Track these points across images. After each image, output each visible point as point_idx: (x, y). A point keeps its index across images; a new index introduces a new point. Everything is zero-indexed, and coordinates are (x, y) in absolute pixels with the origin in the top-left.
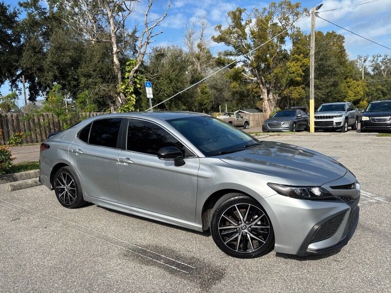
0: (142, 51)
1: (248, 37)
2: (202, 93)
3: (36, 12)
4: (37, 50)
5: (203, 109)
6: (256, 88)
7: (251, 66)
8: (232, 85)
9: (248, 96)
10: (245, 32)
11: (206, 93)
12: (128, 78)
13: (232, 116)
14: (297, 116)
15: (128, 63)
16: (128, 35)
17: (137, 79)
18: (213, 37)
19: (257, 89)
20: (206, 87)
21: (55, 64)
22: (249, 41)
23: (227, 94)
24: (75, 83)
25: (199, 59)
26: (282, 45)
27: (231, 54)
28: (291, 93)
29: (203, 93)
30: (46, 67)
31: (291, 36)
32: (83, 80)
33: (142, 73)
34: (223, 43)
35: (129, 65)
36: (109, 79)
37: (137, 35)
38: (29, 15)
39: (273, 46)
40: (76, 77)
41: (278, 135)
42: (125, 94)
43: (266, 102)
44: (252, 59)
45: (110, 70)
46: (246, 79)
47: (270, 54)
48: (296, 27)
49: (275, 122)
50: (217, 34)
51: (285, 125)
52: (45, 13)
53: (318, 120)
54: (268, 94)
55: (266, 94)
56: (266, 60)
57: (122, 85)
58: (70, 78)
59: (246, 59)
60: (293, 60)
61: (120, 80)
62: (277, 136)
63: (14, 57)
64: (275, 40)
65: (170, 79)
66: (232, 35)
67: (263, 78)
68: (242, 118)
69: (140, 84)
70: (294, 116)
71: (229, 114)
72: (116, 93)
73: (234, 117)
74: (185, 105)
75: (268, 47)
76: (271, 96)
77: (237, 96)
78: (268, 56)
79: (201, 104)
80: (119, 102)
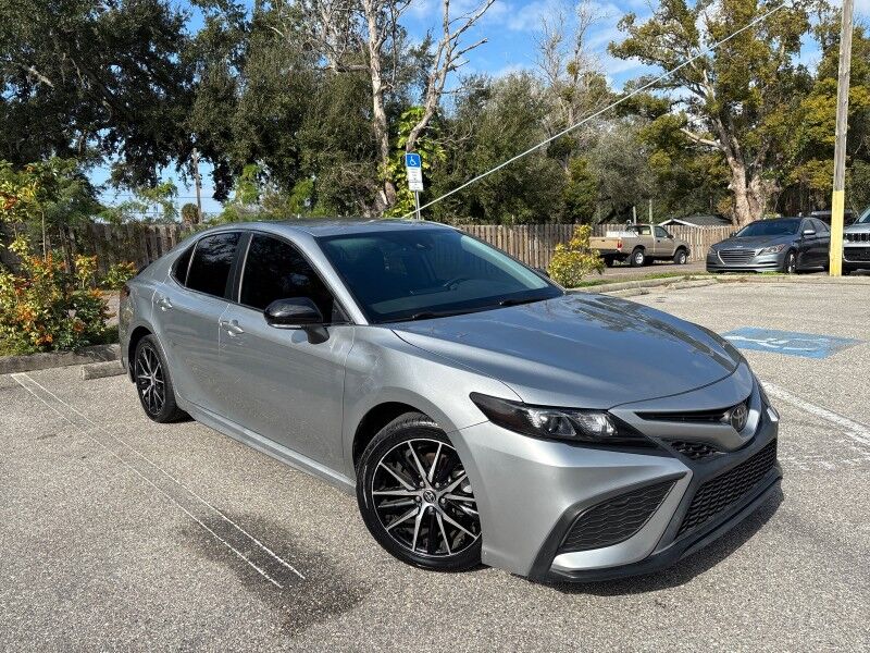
0: (437, 85)
1: (701, 40)
2: (575, 179)
3: (223, 15)
4: (221, 94)
5: (575, 217)
6: (717, 165)
7: (706, 110)
8: (654, 158)
9: (698, 185)
10: (693, 28)
11: (584, 178)
12: (404, 148)
13: (644, 232)
14: (803, 235)
15: (404, 115)
16: (413, 52)
17: (424, 150)
18: (612, 47)
19: (721, 168)
20: (584, 164)
21: (252, 122)
22: (704, 49)
23: (646, 181)
24: (292, 161)
25: (569, 98)
26: (792, 56)
27: (657, 86)
28: (811, 177)
29: (576, 177)
30: (235, 129)
31: (819, 31)
32: (307, 154)
33: (434, 136)
34: (636, 58)
35: (408, 119)
36: (360, 150)
37: (433, 50)
38: (210, 20)
39: (765, 59)
40: (294, 149)
41: (742, 281)
42: (394, 184)
43: (741, 200)
44: (710, 94)
45: (364, 131)
46: (693, 144)
47: (758, 79)
48: (831, 6)
49: (739, 247)
50: (621, 37)
51: (764, 255)
52: (242, 16)
53: (854, 244)
54: (749, 179)
55: (743, 180)
56: (746, 95)
57: (390, 164)
58: (281, 152)
59: (695, 95)
60: (821, 93)
61: (385, 153)
62: (737, 284)
63: (177, 110)
64: (776, 44)
65: (497, 148)
66: (659, 38)
67: (735, 140)
68: (670, 237)
69: (428, 162)
70: (794, 232)
71: (639, 229)
72: (376, 182)
73: (649, 235)
74: (530, 207)
75: (754, 61)
76: (755, 185)
77: (671, 186)
78: (752, 84)
79: (571, 205)
80: (382, 202)
